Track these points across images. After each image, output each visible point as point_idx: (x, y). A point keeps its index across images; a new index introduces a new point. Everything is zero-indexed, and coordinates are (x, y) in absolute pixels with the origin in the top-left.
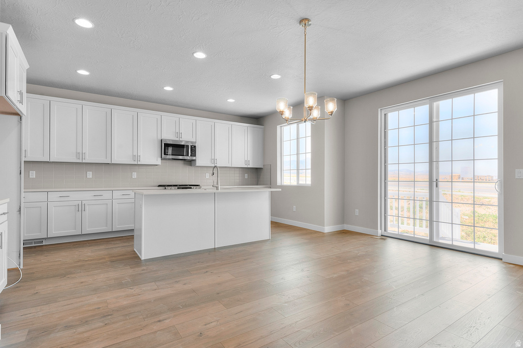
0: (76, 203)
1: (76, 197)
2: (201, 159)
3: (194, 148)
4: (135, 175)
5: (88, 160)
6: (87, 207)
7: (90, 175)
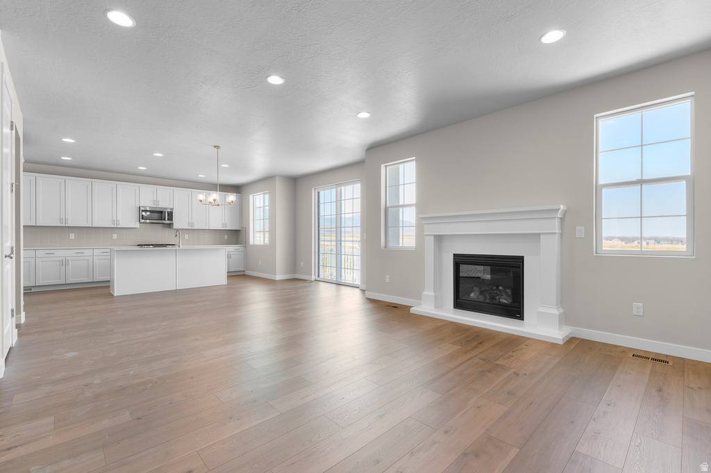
0: (61, 259)
1: (61, 254)
2: (178, 222)
3: (170, 215)
4: (115, 236)
5: (70, 224)
6: (70, 262)
7: (72, 236)
